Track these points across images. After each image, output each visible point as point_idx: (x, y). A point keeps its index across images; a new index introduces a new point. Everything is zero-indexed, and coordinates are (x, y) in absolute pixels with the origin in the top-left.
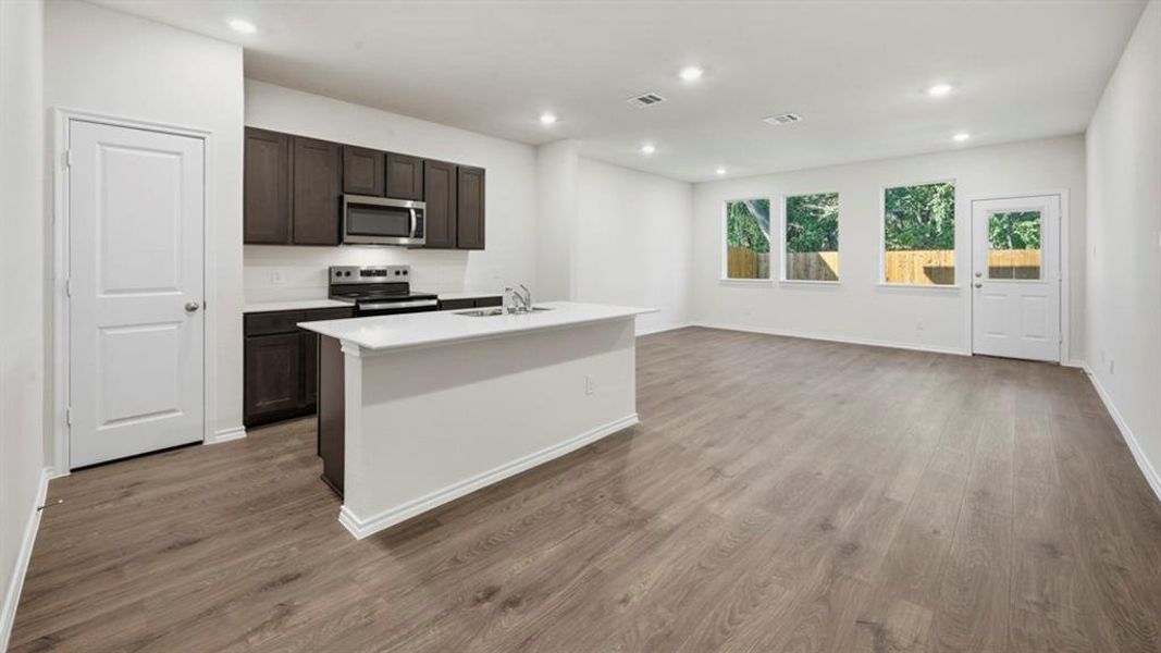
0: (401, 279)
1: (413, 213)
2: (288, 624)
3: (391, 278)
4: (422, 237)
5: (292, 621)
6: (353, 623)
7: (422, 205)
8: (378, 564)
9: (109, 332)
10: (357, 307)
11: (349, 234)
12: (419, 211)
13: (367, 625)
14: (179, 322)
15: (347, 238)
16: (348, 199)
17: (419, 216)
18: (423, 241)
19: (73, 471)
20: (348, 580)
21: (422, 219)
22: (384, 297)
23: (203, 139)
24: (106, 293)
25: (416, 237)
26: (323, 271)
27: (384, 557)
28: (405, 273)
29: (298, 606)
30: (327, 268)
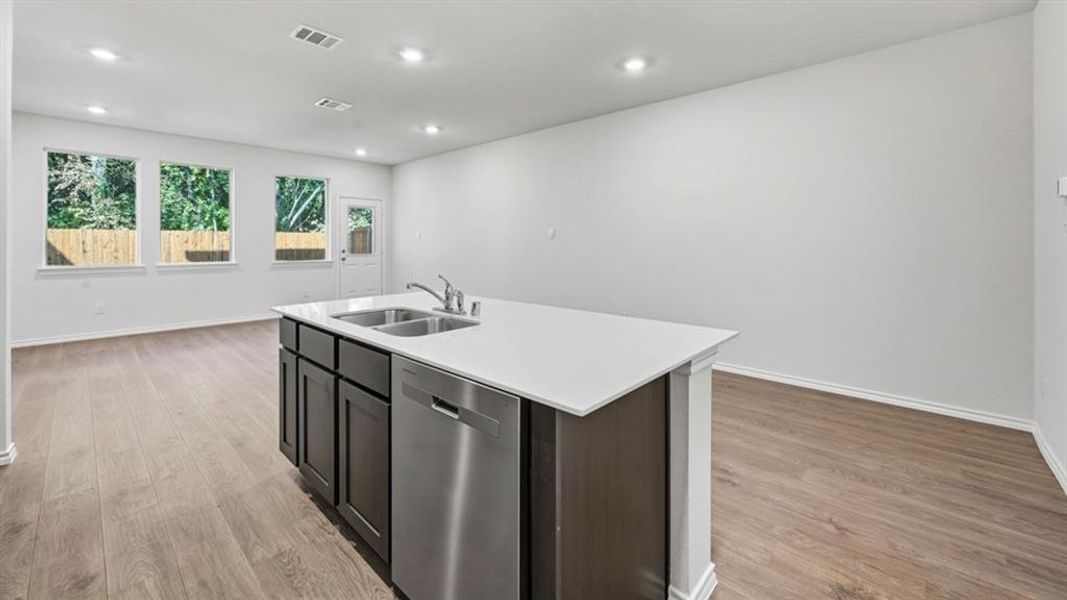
2: (851, 582)
5: (845, 582)
6: (808, 540)
8: (740, 549)
13: (801, 532)
20: (773, 562)
27: (728, 548)
29: (830, 586)
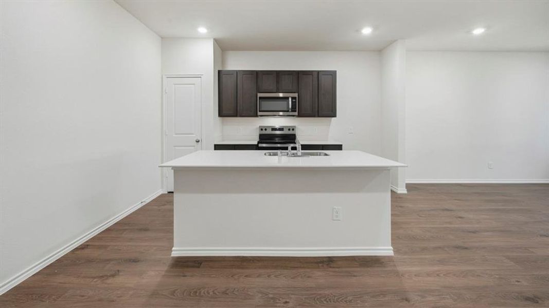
0: (291, 132)
1: (290, 99)
3: (286, 132)
4: (296, 111)
7: (296, 95)
9: (177, 148)
10: (257, 145)
11: (260, 111)
12: (293, 98)
14: (194, 146)
15: (259, 113)
16: (260, 95)
17: (294, 100)
18: (296, 113)
19: (169, 192)
21: (296, 102)
22: (280, 141)
23: (200, 77)
24: (176, 134)
25: (292, 111)
26: (257, 128)
28: (293, 130)
30: (258, 126)
